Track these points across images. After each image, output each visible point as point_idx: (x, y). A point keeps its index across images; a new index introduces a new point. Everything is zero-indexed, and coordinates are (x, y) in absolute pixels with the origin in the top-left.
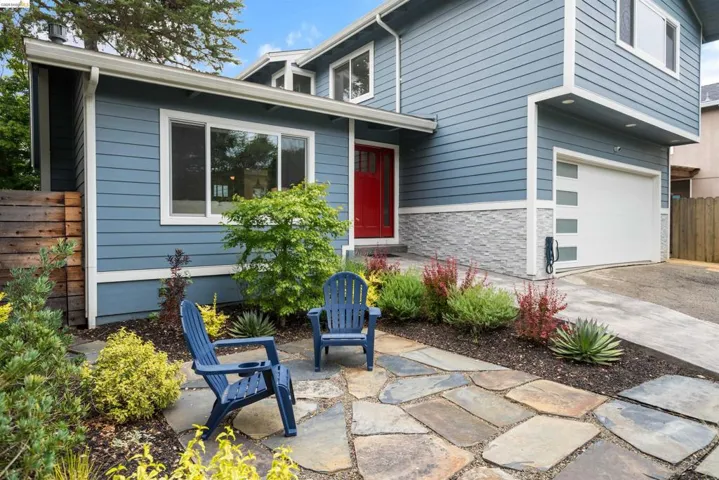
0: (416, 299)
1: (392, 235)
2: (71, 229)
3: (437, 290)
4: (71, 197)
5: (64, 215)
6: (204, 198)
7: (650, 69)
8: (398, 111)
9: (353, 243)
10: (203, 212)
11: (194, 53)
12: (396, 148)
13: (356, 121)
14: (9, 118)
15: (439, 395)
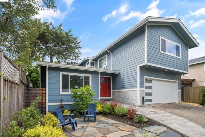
0: (109, 109)
1: (110, 96)
2: (44, 95)
3: (113, 107)
4: (44, 89)
5: (42, 92)
6: (68, 89)
7: (172, 57)
8: (111, 69)
9: (100, 98)
10: (68, 91)
11: (71, 58)
12: (111, 77)
13: (101, 72)
14: (36, 73)
15: (105, 127)
